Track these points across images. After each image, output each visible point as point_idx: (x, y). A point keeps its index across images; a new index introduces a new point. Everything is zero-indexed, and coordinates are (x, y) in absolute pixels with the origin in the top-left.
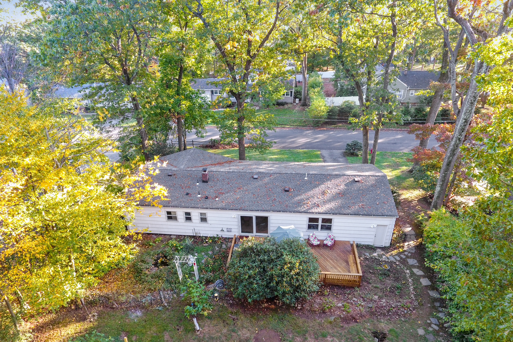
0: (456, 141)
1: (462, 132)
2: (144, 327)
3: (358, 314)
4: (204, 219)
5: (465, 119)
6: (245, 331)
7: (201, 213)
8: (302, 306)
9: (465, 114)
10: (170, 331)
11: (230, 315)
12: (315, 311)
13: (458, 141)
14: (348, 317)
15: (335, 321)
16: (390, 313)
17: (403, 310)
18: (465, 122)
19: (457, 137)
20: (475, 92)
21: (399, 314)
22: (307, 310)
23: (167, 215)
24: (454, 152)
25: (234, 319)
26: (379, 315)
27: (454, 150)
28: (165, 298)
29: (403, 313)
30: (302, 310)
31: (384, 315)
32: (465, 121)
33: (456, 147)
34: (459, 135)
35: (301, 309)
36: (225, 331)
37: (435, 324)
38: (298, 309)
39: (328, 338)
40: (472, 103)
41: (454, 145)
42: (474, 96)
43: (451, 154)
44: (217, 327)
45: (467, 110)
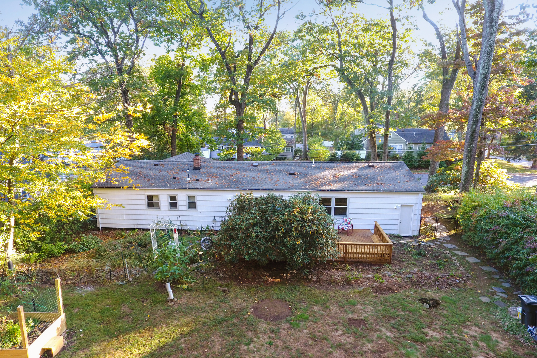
0: (478, 103)
1: (483, 90)
2: (94, 300)
3: (395, 284)
4: (192, 205)
5: (483, 74)
6: (239, 301)
7: (189, 197)
8: (318, 278)
9: (483, 68)
10: (130, 303)
11: (219, 287)
12: (337, 283)
13: (479, 103)
14: (382, 287)
15: (365, 291)
16: (437, 283)
17: (454, 279)
18: (484, 78)
19: (479, 98)
20: (490, 40)
21: (450, 283)
22: (325, 281)
23: (147, 201)
24: (477, 117)
25: (224, 291)
26: (423, 285)
27: (477, 115)
28: (130, 273)
29: (454, 283)
30: (318, 282)
31: (430, 285)
32: (484, 76)
33: (479, 110)
34: (480, 95)
35: (316, 281)
36: (210, 302)
37: (501, 293)
38: (313, 281)
39: (358, 306)
40: (488, 54)
41: (475, 109)
42: (490, 46)
43: (473, 120)
44: (199, 298)
45: (484, 63)
